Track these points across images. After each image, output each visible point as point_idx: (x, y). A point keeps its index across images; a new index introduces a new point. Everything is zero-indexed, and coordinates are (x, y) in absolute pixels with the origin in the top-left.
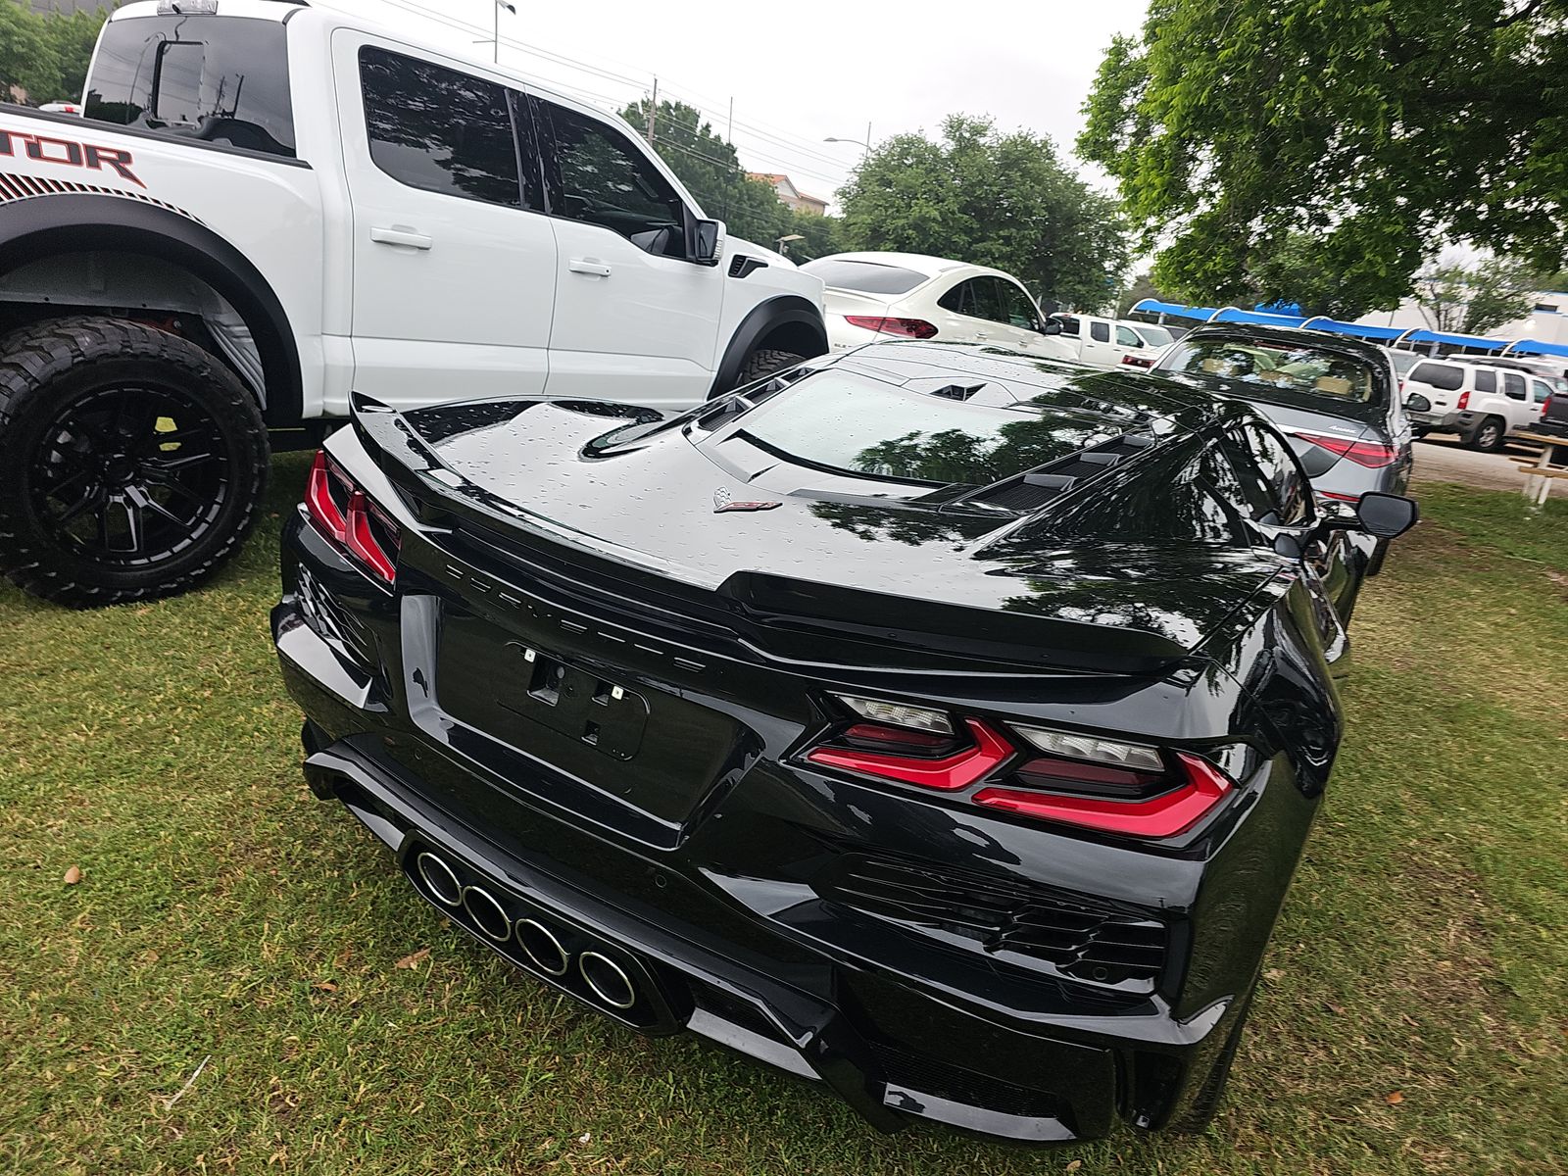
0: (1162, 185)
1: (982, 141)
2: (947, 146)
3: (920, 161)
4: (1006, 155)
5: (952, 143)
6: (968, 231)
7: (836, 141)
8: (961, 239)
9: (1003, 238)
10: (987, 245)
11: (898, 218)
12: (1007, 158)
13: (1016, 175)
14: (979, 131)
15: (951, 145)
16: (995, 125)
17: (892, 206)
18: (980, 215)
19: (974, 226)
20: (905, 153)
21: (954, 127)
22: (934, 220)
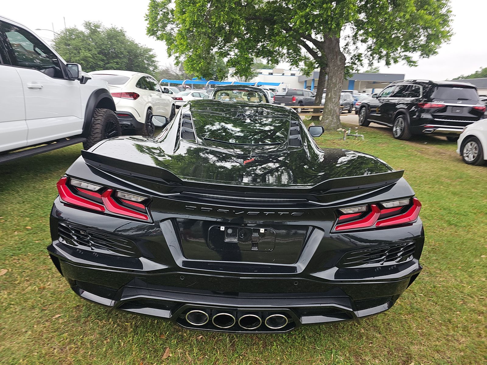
0: (186, 44)
1: (98, 30)
2: (87, 32)
3: (78, 37)
4: (109, 35)
5: (88, 30)
6: (103, 60)
7: (40, 30)
8: (101, 63)
9: (116, 62)
10: (111, 65)
11: (76, 57)
12: (110, 36)
13: (114, 41)
14: (97, 26)
15: (88, 31)
16: (103, 24)
17: (72, 53)
18: (105, 55)
19: (104, 59)
20: (71, 34)
21: (88, 25)
22: (90, 57)
